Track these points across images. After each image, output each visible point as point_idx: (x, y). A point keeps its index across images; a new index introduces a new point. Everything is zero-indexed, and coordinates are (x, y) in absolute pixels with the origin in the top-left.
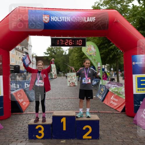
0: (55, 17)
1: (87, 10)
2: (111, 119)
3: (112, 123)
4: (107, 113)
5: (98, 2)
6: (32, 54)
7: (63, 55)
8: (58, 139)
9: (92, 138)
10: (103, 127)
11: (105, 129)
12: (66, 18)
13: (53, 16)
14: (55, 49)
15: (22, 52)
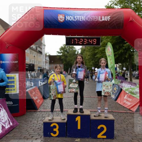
0: (70, 16)
1: (102, 9)
2: (124, 119)
3: (126, 122)
4: (121, 112)
5: (112, 1)
6: (46, 53)
7: (76, 54)
8: (72, 137)
9: (106, 137)
10: (117, 127)
11: (120, 128)
12: (81, 17)
13: (68, 15)
14: (68, 48)
15: (36, 51)
